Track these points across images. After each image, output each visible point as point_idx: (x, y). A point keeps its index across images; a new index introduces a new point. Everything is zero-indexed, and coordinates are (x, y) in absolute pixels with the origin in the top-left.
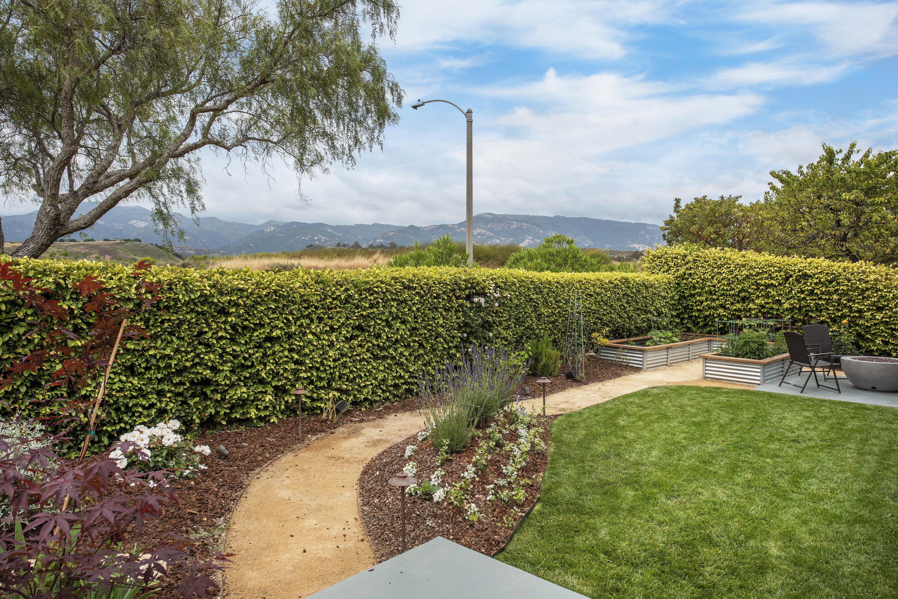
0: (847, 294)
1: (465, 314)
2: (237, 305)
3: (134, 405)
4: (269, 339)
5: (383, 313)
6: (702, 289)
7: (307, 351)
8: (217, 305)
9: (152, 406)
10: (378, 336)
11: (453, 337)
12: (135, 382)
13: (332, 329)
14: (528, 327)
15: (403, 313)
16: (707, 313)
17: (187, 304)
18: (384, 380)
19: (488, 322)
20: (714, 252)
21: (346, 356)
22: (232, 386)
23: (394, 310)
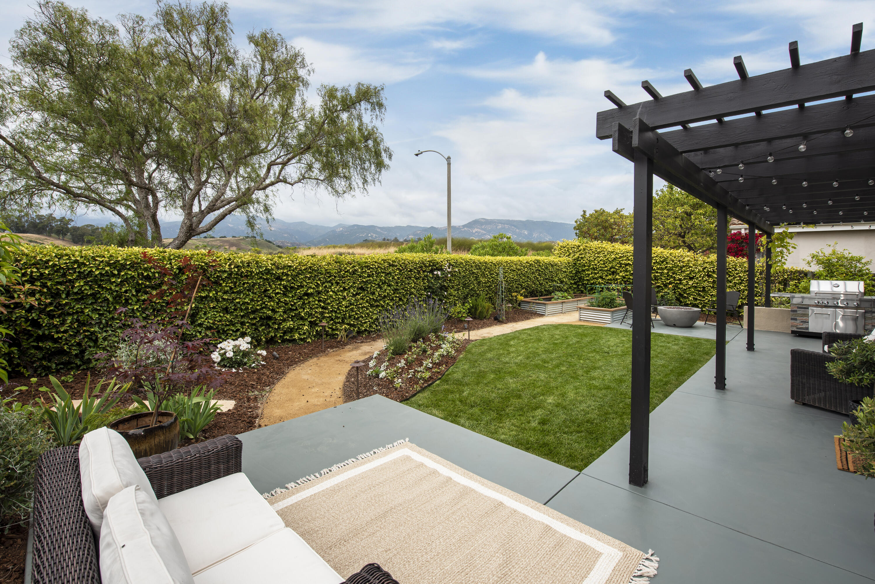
0: (672, 270)
1: (428, 281)
2: (287, 275)
3: (227, 330)
4: (306, 294)
5: (376, 280)
6: (589, 266)
7: (329, 301)
8: (275, 275)
9: (238, 330)
10: (373, 293)
11: (421, 295)
12: (228, 317)
13: (345, 289)
14: (472, 289)
15: (389, 280)
16: (592, 282)
17: (257, 274)
18: (377, 319)
19: (444, 286)
20: (595, 244)
21: (353, 305)
22: (284, 320)
23: (383, 278)
